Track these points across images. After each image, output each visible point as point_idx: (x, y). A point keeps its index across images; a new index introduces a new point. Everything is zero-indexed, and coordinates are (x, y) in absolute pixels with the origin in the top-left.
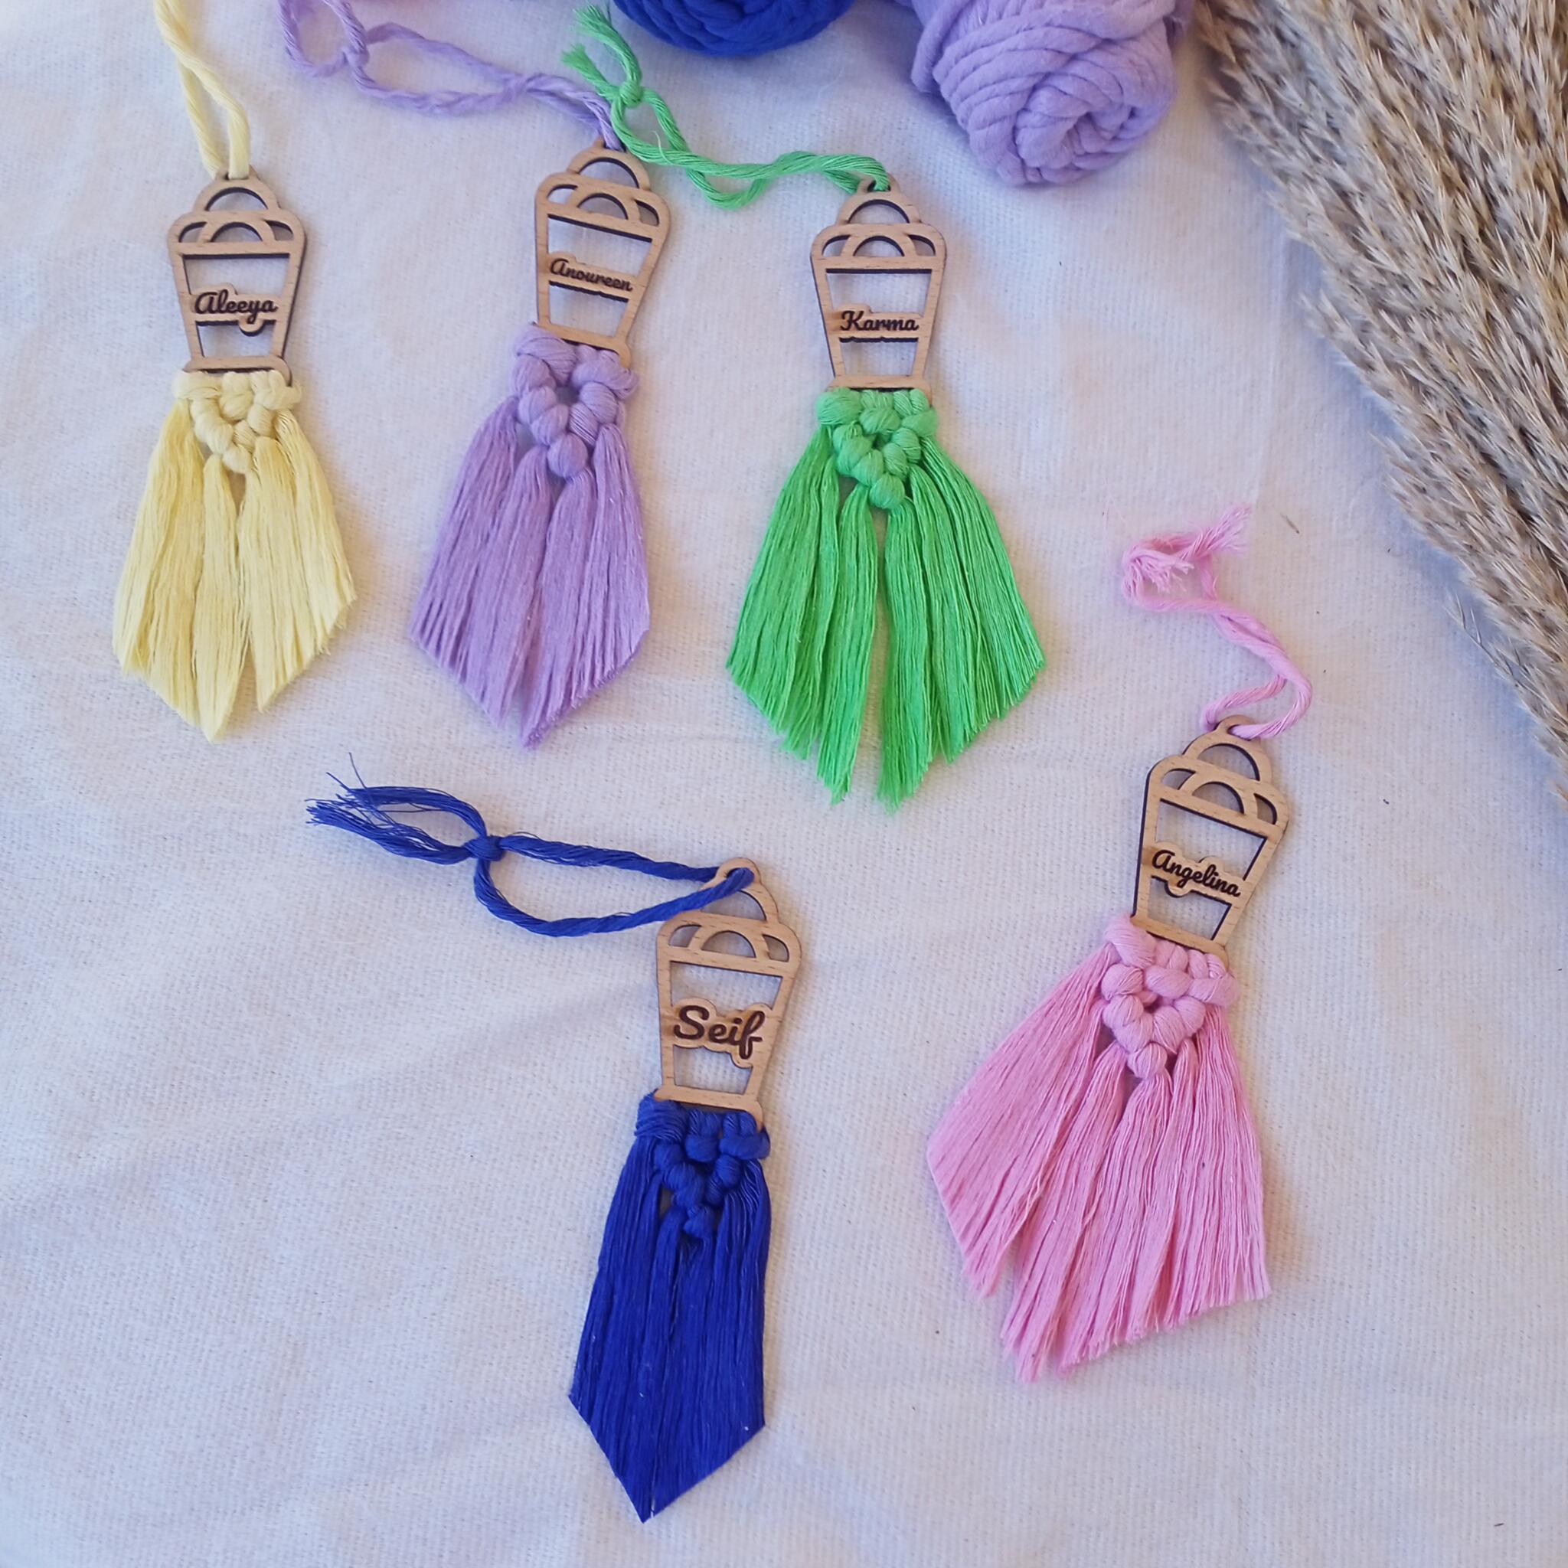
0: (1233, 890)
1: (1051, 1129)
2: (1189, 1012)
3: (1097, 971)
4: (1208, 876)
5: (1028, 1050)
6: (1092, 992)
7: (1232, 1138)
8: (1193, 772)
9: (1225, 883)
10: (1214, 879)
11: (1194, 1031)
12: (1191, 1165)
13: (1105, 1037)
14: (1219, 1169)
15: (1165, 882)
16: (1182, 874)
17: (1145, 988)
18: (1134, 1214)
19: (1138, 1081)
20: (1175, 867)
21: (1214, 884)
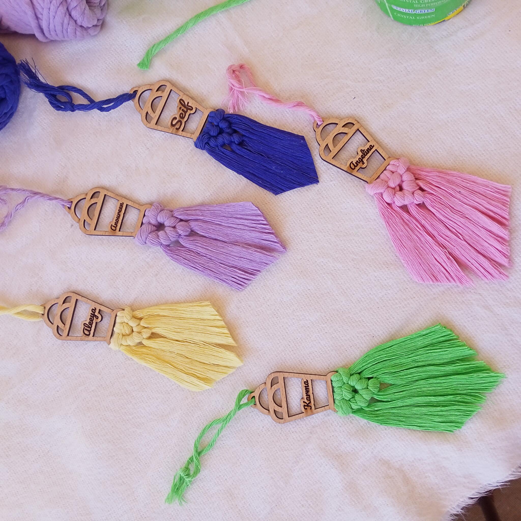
0: (371, 147)
1: (427, 239)
2: (407, 177)
3: (382, 202)
4: (365, 153)
5: (398, 236)
6: (388, 207)
7: (454, 179)
8: (327, 144)
9: (368, 149)
10: (365, 152)
11: (414, 178)
12: (458, 196)
13: (404, 208)
14: (464, 187)
15: (361, 168)
16: (360, 161)
17: (394, 189)
18: (467, 222)
19: (423, 203)
20: (357, 163)
21: (367, 152)
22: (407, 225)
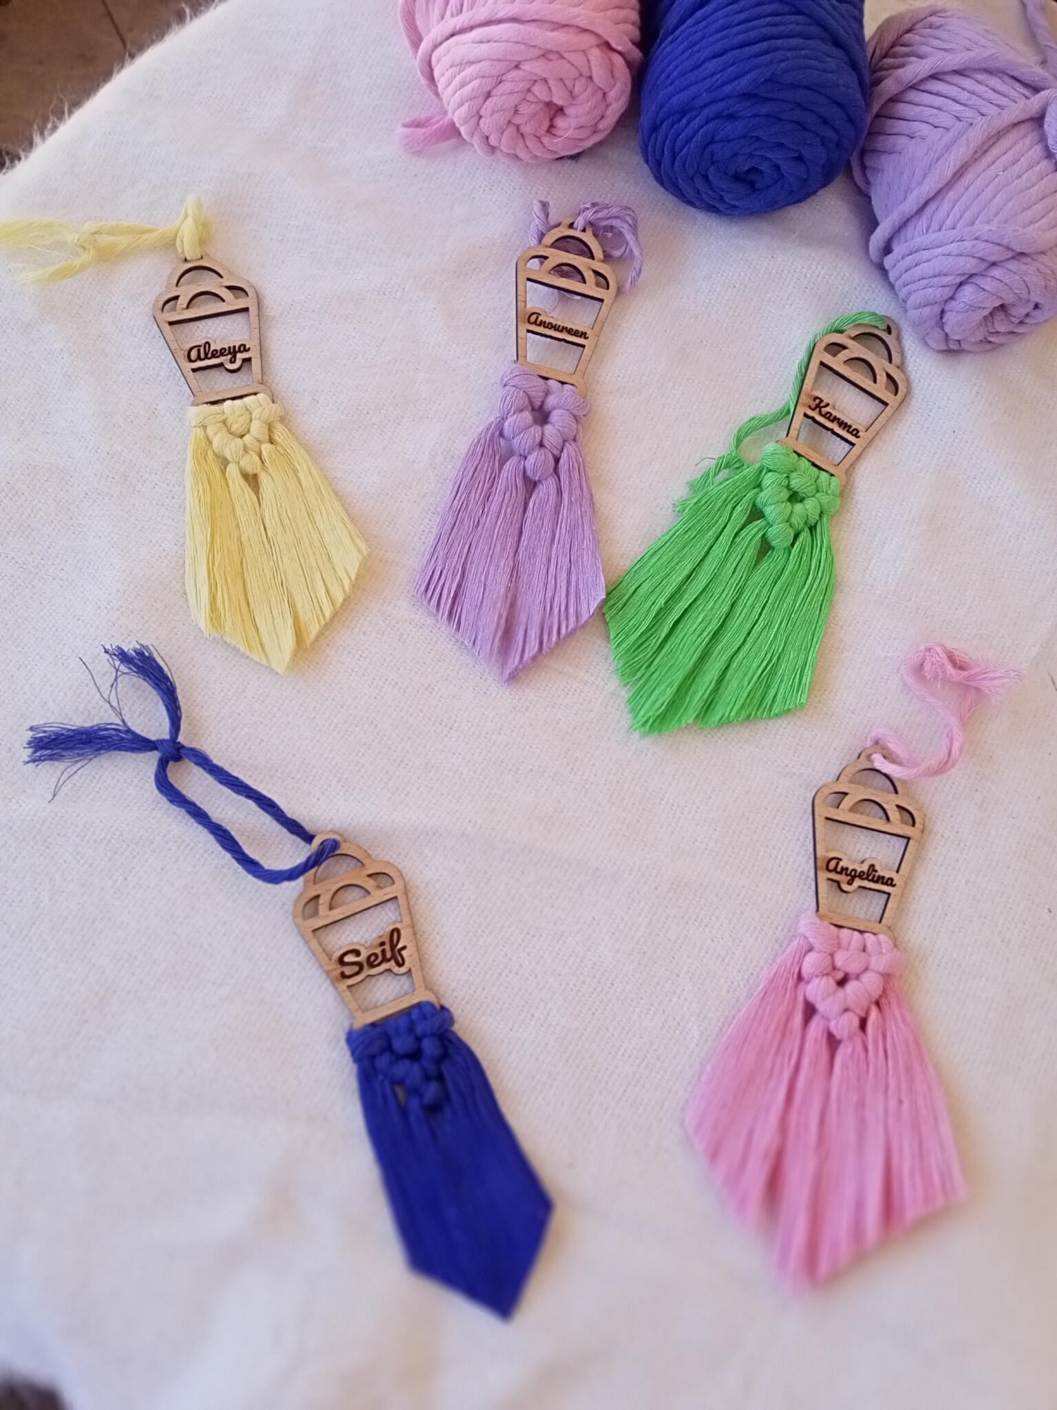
0: (890, 882)
1: (779, 1092)
2: (870, 982)
3: (796, 960)
4: (871, 874)
5: (753, 1029)
6: (795, 976)
7: (918, 1076)
8: (847, 794)
9: (883, 877)
10: (874, 876)
11: (877, 996)
12: (893, 1103)
13: (810, 1011)
14: (914, 1105)
15: (838, 882)
16: (850, 875)
17: (834, 968)
19: (839, 1042)
20: (844, 870)
21: (875, 879)
22: (783, 1035)
